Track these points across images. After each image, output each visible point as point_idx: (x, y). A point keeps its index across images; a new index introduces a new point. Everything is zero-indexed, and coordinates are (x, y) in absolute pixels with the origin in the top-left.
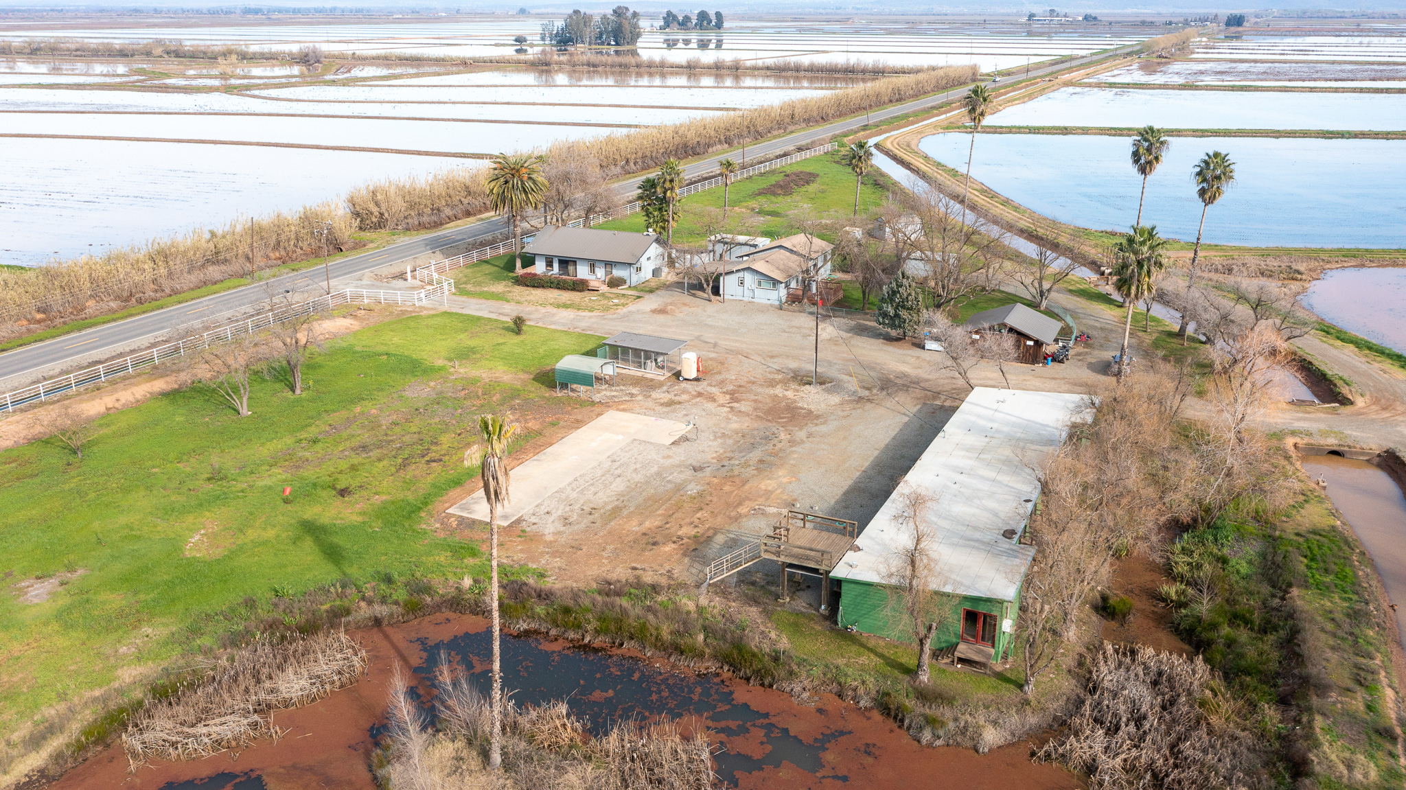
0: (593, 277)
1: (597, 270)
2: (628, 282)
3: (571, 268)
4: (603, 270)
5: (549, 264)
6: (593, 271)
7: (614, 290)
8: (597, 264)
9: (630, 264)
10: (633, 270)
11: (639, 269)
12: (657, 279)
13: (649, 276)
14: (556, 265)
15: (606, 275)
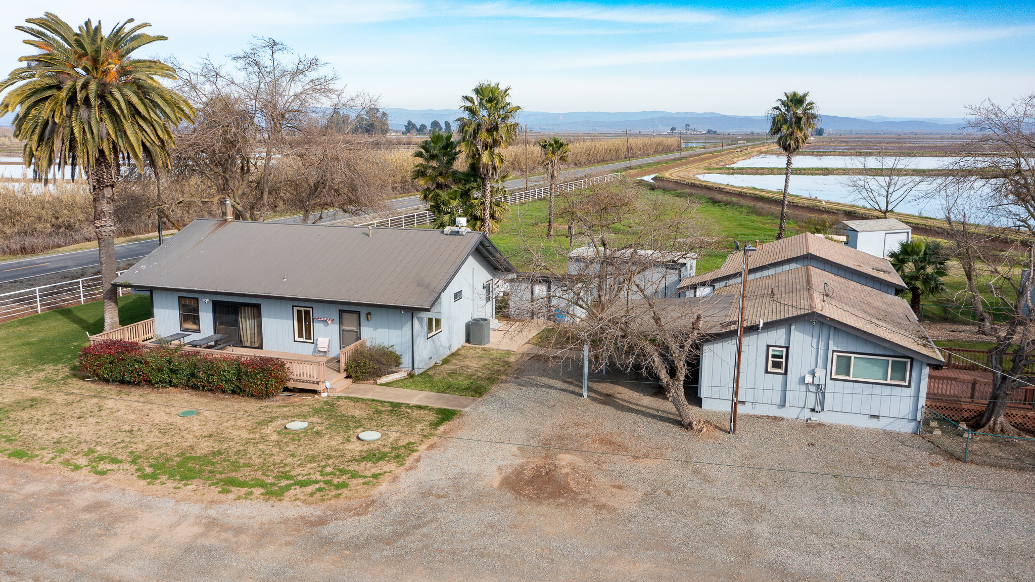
0: (306, 349)
1: (318, 328)
2: (406, 361)
3: (246, 325)
4: (334, 328)
5: (189, 314)
6: (305, 331)
7: (368, 390)
8: (317, 313)
9: (412, 312)
10: (419, 327)
11: (434, 324)
12: (478, 349)
13: (458, 340)
14: (206, 318)
15: (343, 344)
